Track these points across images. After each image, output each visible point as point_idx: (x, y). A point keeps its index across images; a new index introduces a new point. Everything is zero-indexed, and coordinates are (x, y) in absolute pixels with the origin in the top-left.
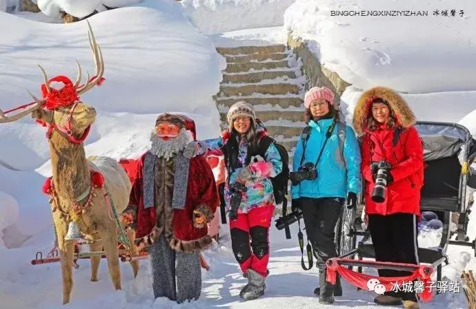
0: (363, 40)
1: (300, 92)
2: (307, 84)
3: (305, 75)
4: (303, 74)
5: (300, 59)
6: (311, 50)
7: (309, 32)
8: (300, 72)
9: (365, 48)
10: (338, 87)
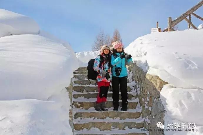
0: (175, 53)
1: (131, 91)
2: (136, 86)
3: (134, 81)
4: (133, 80)
5: (131, 72)
6: (138, 66)
7: (137, 56)
8: (132, 80)
9: (178, 58)
10: (157, 85)
